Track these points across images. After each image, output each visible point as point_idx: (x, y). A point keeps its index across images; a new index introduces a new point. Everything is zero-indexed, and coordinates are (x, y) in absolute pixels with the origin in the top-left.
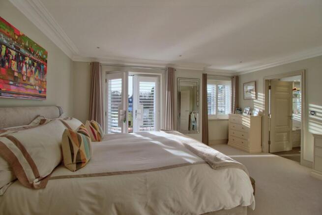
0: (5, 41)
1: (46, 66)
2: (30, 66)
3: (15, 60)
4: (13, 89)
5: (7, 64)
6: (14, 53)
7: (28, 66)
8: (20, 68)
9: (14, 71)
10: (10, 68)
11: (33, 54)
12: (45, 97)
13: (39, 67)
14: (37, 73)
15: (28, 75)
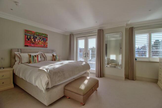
0: (29, 35)
1: (47, 39)
2: (39, 39)
3: (33, 38)
4: (32, 45)
5: (30, 40)
6: (32, 37)
7: (38, 39)
8: (35, 40)
9: (32, 41)
10: (31, 41)
11: (40, 36)
12: (47, 47)
13: (43, 39)
14: (42, 41)
15: (38, 42)
